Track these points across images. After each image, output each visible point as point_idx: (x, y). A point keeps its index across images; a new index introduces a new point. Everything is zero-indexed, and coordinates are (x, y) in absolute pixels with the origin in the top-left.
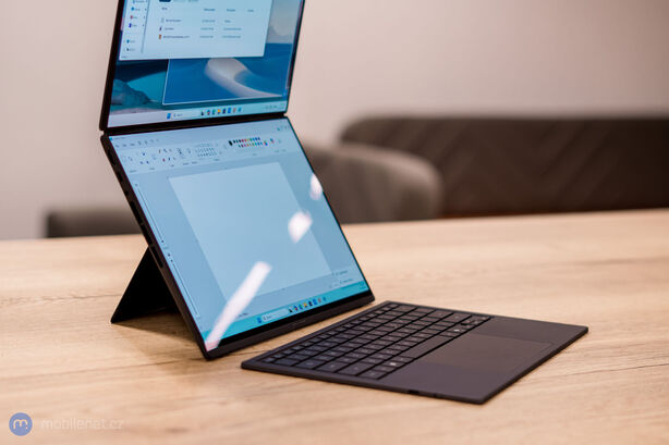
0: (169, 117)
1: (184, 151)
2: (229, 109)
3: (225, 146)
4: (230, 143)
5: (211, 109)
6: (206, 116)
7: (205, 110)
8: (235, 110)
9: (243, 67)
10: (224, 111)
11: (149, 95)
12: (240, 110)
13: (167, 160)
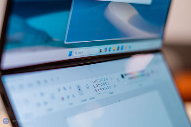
0: (70, 55)
1: (83, 88)
2: (122, 47)
3: (118, 79)
4: (123, 76)
5: (108, 46)
6: (103, 53)
7: (102, 47)
8: (127, 47)
9: (134, 12)
10: (118, 49)
11: (51, 34)
12: (130, 47)
13: (66, 98)
